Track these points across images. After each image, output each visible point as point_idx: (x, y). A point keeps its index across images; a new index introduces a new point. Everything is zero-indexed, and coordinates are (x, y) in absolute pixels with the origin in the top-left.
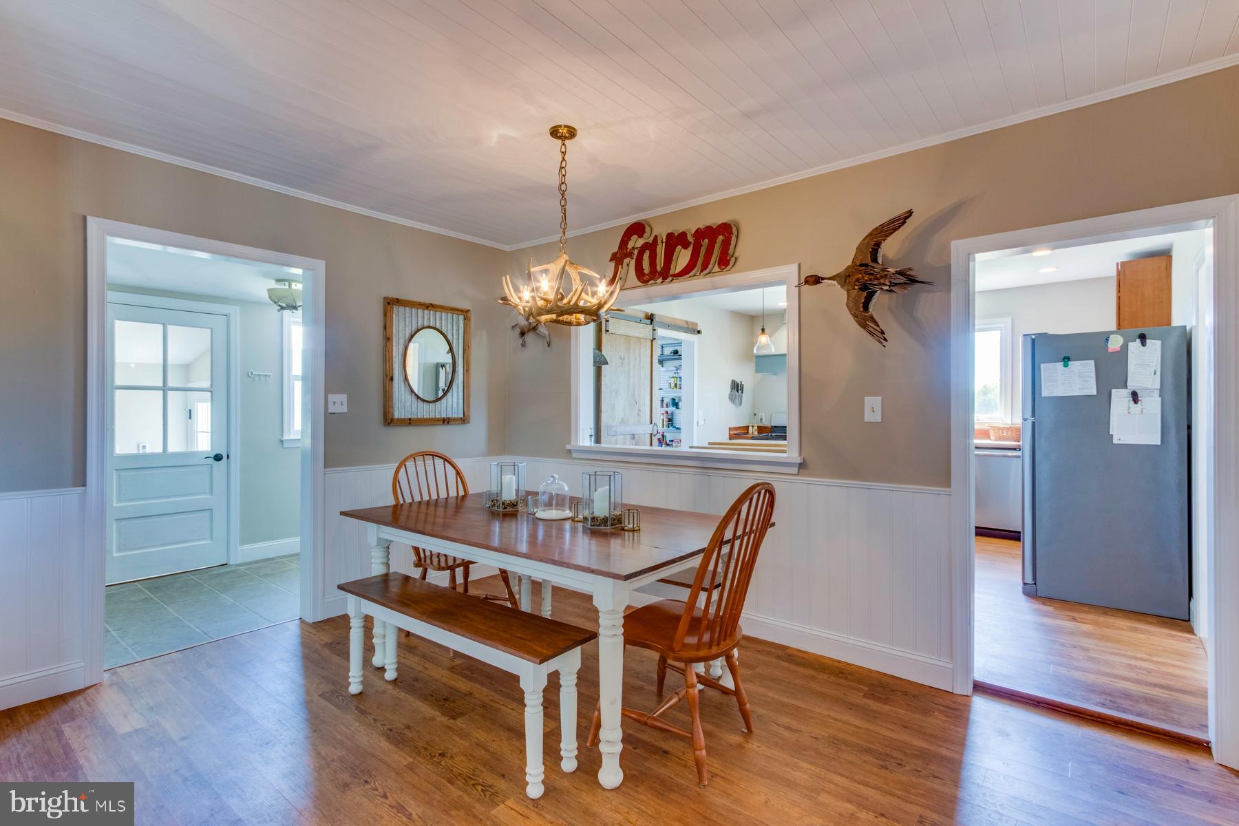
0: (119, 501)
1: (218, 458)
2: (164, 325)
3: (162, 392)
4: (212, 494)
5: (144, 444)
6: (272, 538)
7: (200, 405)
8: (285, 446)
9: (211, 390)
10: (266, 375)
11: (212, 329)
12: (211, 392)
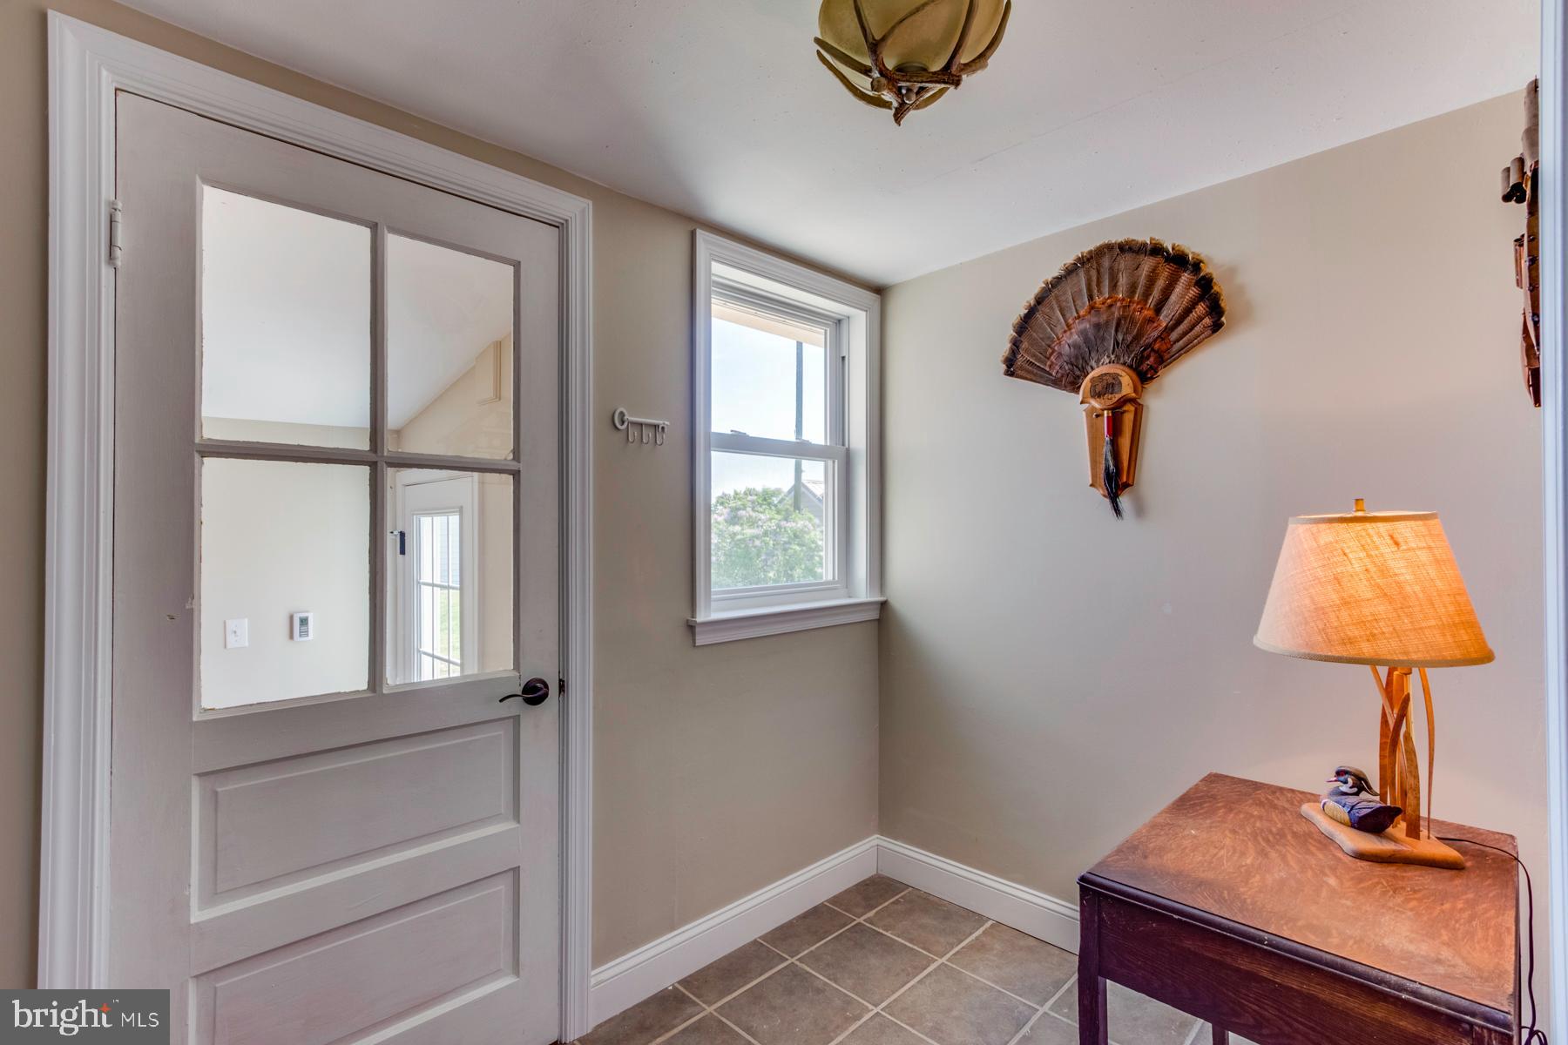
0: (213, 894)
1: (534, 693)
2: (374, 227)
3: (366, 470)
4: (517, 816)
5: (303, 615)
6: (671, 924)
7: (426, 521)
8: (701, 640)
9: (514, 466)
10: (656, 427)
11: (517, 266)
12: (516, 474)
